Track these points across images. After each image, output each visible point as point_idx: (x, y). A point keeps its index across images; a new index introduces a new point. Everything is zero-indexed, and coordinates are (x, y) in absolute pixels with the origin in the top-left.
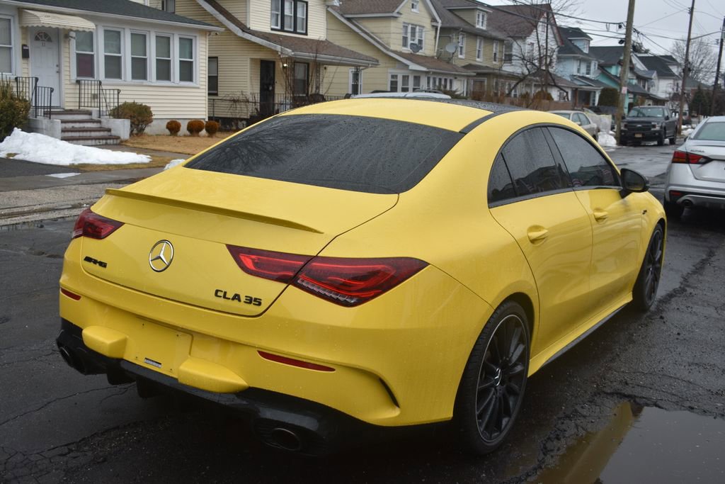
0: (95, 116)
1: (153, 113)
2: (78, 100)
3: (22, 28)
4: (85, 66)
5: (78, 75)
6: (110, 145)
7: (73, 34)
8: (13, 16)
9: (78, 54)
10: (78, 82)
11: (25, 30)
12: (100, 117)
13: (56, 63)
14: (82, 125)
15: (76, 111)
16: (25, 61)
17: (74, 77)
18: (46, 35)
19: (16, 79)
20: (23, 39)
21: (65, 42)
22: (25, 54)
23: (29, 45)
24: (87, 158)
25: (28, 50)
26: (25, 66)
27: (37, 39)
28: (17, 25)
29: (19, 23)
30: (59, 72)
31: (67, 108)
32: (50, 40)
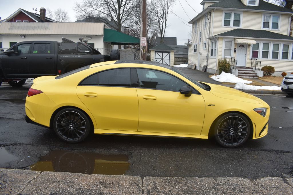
0: (254, 69)
1: (275, 69)
2: (251, 64)
3: (235, 44)
4: (255, 54)
5: (252, 57)
6: (255, 78)
7: (251, 45)
8: (233, 40)
9: (253, 51)
10: (252, 59)
11: (236, 44)
12: (255, 70)
13: (245, 53)
14: (248, 72)
15: (250, 68)
16: (235, 53)
17: (251, 57)
18: (243, 45)
19: (231, 58)
20: (235, 47)
21: (249, 47)
22: (235, 51)
23: (237, 49)
24: (230, 81)
25: (236, 50)
26: (235, 54)
27: (240, 47)
28: (234, 43)
29: (234, 42)
30: (246, 56)
31: (247, 67)
32: (244, 47)
